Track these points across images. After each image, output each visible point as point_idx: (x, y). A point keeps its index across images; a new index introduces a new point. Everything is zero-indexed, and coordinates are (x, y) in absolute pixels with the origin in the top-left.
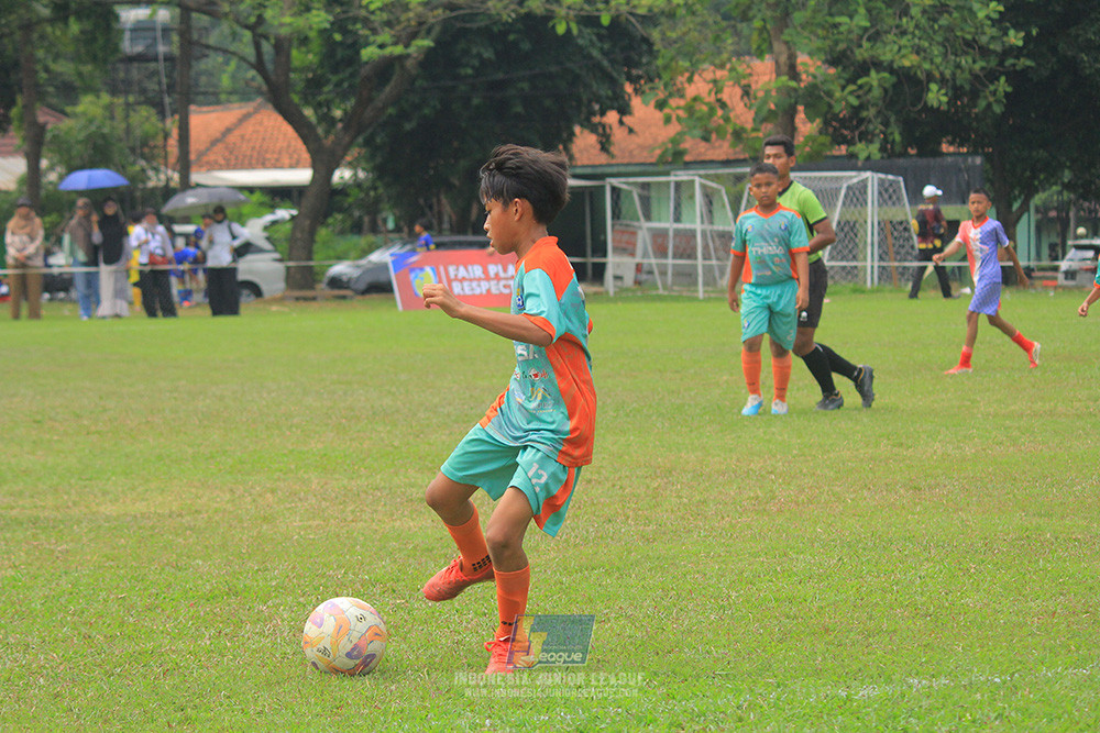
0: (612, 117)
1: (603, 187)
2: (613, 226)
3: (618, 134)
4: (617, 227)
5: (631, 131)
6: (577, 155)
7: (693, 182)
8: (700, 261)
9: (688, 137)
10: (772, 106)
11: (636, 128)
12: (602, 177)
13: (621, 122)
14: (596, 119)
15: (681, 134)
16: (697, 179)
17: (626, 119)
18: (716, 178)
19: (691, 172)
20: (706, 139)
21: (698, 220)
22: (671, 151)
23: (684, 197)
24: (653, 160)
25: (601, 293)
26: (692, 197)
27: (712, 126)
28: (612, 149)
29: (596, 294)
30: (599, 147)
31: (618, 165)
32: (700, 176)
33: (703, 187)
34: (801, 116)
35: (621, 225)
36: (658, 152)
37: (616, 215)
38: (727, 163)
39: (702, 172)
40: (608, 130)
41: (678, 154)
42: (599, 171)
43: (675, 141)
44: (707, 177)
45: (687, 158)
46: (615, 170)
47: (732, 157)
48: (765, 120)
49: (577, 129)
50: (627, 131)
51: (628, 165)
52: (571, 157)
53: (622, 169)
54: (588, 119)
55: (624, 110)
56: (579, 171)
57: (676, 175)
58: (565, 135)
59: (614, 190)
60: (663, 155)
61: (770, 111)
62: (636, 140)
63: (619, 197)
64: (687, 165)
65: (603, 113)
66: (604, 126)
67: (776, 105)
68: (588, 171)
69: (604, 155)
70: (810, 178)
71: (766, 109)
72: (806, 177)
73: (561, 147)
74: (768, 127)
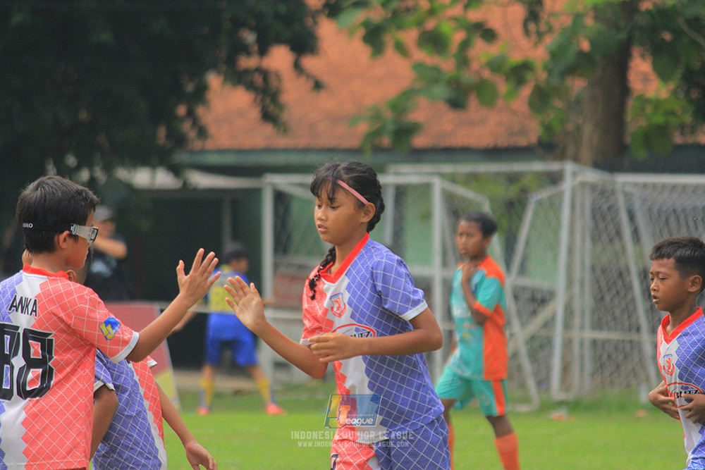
0: (280, 58)
2: (276, 266)
3: (293, 91)
4: (283, 270)
5: (318, 86)
6: (212, 129)
7: (426, 189)
9: (423, 101)
10: (586, 46)
11: (325, 78)
12: (257, 171)
13: (297, 66)
14: (247, 62)
15: (408, 94)
16: (438, 185)
17: (309, 62)
18: (471, 180)
19: (427, 168)
20: (456, 103)
21: (437, 260)
22: (390, 127)
23: (411, 213)
24: (354, 143)
25: (249, 393)
26: (427, 216)
27: (468, 77)
28: (285, 117)
29: (238, 393)
30: (255, 113)
31: (287, 150)
32: (442, 175)
33: (449, 198)
34: (641, 67)
35: (289, 265)
36: (363, 128)
37: (282, 245)
38: (494, 153)
39: (448, 168)
40: (273, 83)
41: (404, 132)
42: (251, 160)
43: (399, 107)
44: (453, 179)
45: (420, 141)
46: (280, 159)
47: (503, 142)
48: (571, 71)
49: (214, 80)
50: (310, 84)
51: (306, 150)
52: (202, 132)
53: (295, 159)
54: (231, 61)
55: (303, 44)
56: (213, 159)
57: (396, 174)
58: (190, 87)
59: (281, 198)
60: (375, 134)
61: (581, 54)
62: (325, 102)
63: (287, 209)
64: (419, 155)
65: (263, 52)
66: (265, 74)
67: (592, 43)
68: (230, 160)
69: (268, 129)
70: (654, 186)
71: (572, 51)
72: (645, 186)
73: (181, 110)
74: (578, 85)
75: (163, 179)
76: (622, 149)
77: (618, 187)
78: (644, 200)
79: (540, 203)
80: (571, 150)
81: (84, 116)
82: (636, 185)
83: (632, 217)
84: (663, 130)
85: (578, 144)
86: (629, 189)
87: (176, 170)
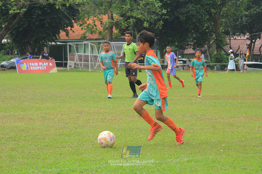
0: (69, 28)
1: (67, 44)
2: (69, 54)
3: (71, 32)
4: (70, 54)
5: (73, 32)
6: (61, 37)
7: (88, 43)
8: (90, 62)
9: (87, 33)
10: (107, 26)
11: (75, 31)
12: (67, 42)
13: (71, 29)
14: (66, 29)
15: (86, 32)
16: (89, 43)
18: (94, 43)
20: (92, 33)
21: (89, 53)
22: (83, 36)
23: (86, 47)
24: (79, 39)
25: (66, 70)
26: (88, 47)
27: (93, 30)
28: (69, 36)
29: (65, 70)
30: (66, 35)
31: (70, 39)
32: (90, 42)
33: (91, 45)
34: (114, 29)
35: (71, 54)
36: (80, 37)
37: (70, 51)
38: (96, 39)
39: (90, 41)
40: (68, 31)
41: (85, 37)
42: (66, 41)
43: (84, 34)
44: (91, 43)
45: (87, 38)
46: (70, 41)
47: (98, 38)
48: (106, 29)
49: (61, 31)
50: (72, 31)
51: (73, 39)
52: (60, 38)
53: (72, 40)
54: (64, 29)
55: (72, 27)
56: (61, 41)
57: (84, 42)
58: (58, 32)
59: (69, 45)
61: (107, 27)
62: (75, 34)
63: (71, 47)
64: (87, 40)
65: (67, 27)
66: (67, 30)
68: (63, 41)
69: (67, 37)
70: (116, 43)
71: (106, 27)
72: (115, 43)
73: (57, 35)
74: (106, 31)
75: (53, 43)
76: (112, 39)
77: (112, 43)
78: (115, 45)
79: (102, 45)
80: (106, 39)
81: (45, 35)
82: (114, 43)
83: (113, 47)
84: (117, 37)
85: (107, 38)
86: (113, 44)
87: (56, 42)
